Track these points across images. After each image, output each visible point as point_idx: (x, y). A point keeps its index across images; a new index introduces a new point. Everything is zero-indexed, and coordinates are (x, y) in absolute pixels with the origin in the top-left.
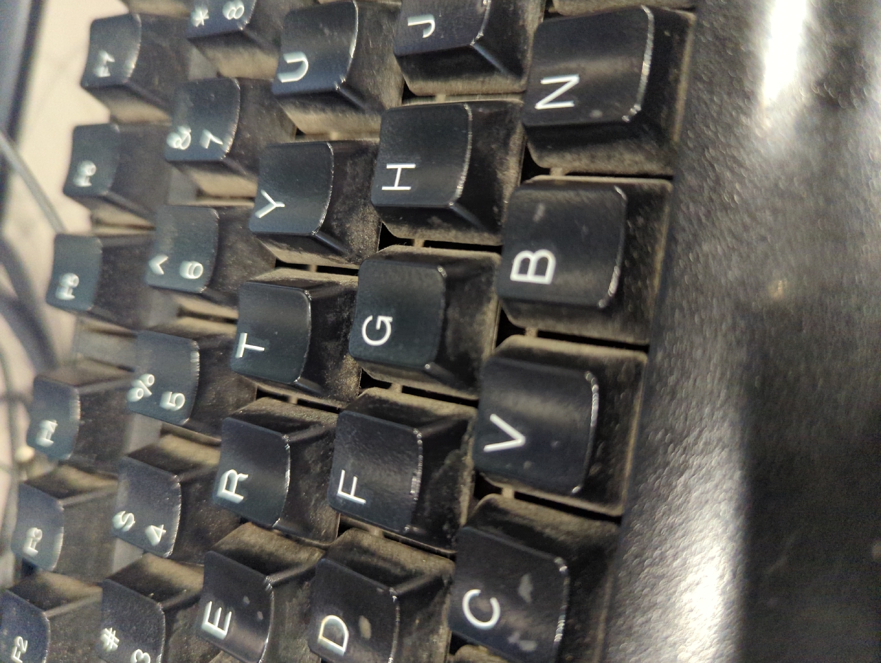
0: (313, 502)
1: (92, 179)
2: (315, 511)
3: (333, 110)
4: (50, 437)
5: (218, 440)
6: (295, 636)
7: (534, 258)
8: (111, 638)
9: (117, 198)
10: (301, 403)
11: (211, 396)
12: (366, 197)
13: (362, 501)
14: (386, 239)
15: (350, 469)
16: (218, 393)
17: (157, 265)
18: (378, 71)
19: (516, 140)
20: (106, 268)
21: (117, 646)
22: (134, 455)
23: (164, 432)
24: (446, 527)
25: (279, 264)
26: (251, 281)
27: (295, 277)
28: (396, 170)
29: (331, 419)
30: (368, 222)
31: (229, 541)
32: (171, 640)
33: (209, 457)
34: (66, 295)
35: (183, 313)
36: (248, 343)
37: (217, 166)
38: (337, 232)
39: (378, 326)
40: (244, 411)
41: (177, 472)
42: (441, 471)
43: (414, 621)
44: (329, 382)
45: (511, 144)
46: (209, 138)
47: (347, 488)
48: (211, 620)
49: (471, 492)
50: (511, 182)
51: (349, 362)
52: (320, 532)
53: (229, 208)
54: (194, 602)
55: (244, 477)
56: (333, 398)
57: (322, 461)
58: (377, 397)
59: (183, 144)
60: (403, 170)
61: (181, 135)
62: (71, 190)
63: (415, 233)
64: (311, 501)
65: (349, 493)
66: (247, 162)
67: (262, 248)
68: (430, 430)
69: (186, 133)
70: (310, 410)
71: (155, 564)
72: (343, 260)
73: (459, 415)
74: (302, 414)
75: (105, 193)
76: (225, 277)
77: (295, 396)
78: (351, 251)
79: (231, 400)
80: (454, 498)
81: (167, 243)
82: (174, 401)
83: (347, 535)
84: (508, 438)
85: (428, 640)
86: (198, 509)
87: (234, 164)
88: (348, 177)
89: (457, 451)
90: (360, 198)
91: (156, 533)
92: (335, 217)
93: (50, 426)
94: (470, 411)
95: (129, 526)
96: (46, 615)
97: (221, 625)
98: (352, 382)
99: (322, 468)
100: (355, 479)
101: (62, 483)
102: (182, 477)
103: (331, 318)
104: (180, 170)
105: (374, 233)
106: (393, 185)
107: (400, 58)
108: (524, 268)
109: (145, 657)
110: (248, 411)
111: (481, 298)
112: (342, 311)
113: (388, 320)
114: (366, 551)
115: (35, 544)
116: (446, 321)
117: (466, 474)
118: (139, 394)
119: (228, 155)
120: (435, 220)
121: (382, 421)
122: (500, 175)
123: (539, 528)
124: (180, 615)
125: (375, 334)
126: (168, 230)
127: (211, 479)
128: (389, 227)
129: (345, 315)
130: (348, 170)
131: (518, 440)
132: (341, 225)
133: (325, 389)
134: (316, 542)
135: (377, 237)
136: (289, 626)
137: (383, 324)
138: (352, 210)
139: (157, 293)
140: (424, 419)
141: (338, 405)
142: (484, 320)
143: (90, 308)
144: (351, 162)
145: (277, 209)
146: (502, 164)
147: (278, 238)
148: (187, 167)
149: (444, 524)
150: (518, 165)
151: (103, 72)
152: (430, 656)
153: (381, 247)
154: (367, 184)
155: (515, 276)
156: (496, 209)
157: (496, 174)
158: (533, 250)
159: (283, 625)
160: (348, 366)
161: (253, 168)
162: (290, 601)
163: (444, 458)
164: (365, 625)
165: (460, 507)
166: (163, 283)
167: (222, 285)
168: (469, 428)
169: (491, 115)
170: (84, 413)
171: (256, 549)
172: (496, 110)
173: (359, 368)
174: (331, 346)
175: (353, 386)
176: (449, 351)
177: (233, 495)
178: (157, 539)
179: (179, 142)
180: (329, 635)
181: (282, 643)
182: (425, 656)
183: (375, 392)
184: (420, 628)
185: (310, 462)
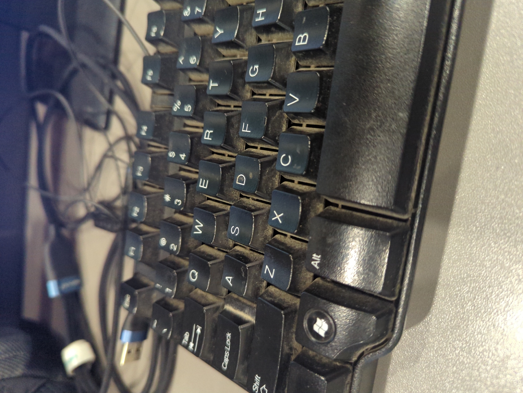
0: (235, 138)
1: (156, 33)
4: (145, 132)
7: (302, 36)
8: (168, 197)
11: (200, 106)
12: (251, 25)
13: (250, 132)
14: (259, 40)
15: (246, 122)
16: (202, 106)
17: (181, 60)
21: (169, 200)
23: (185, 126)
28: (260, 13)
30: (253, 35)
31: (208, 158)
32: (188, 195)
33: (200, 130)
34: (149, 78)
36: (213, 84)
37: (200, 20)
38: (241, 39)
41: (189, 134)
42: (275, 118)
43: (266, 171)
44: (240, 94)
46: (198, 10)
47: (245, 129)
48: (202, 185)
49: (286, 126)
51: (247, 87)
52: (238, 150)
54: (195, 181)
55: (212, 131)
56: (241, 102)
57: (238, 123)
59: (188, 13)
60: (262, 12)
61: (187, 10)
62: (148, 39)
66: (210, 18)
67: (217, 51)
69: (189, 9)
75: (161, 38)
76: (205, 62)
78: (247, 46)
80: (280, 126)
81: (184, 51)
82: (188, 108)
83: (247, 150)
84: (294, 100)
85: (272, 179)
86: (196, 148)
87: (206, 19)
88: (245, 18)
89: (281, 111)
91: (182, 157)
92: (240, 33)
93: (145, 128)
95: (174, 156)
96: (145, 197)
97: (205, 186)
98: (248, 95)
100: (247, 125)
102: (191, 135)
103: (240, 70)
104: (188, 25)
105: (255, 40)
106: (259, 18)
108: (299, 40)
109: (179, 201)
111: (288, 56)
113: (257, 66)
114: (252, 152)
115: (141, 172)
117: (284, 120)
118: (176, 109)
119: (203, 15)
120: (273, 29)
124: (191, 186)
125: (253, 72)
127: (201, 136)
128: (259, 36)
130: (245, 15)
132: (243, 36)
136: (227, 182)
137: (256, 69)
138: (246, 31)
142: (290, 63)
143: (157, 82)
144: (245, 12)
145: (221, 34)
146: (295, 6)
148: (190, 23)
150: (302, 6)
152: (272, 185)
153: (258, 43)
154: (251, 20)
155: (297, 44)
157: (293, 10)
158: (303, 34)
159: (225, 182)
160: (247, 89)
161: (213, 20)
162: (227, 173)
163: (276, 112)
164: (251, 175)
166: (183, 67)
167: (204, 64)
170: (156, 122)
171: (218, 159)
173: (251, 90)
174: (240, 81)
175: (249, 96)
176: (277, 74)
177: (208, 138)
178: (183, 159)
179: (187, 13)
180: (240, 181)
181: (225, 189)
182: (271, 184)
183: (255, 97)
184: (268, 174)
185: (234, 123)
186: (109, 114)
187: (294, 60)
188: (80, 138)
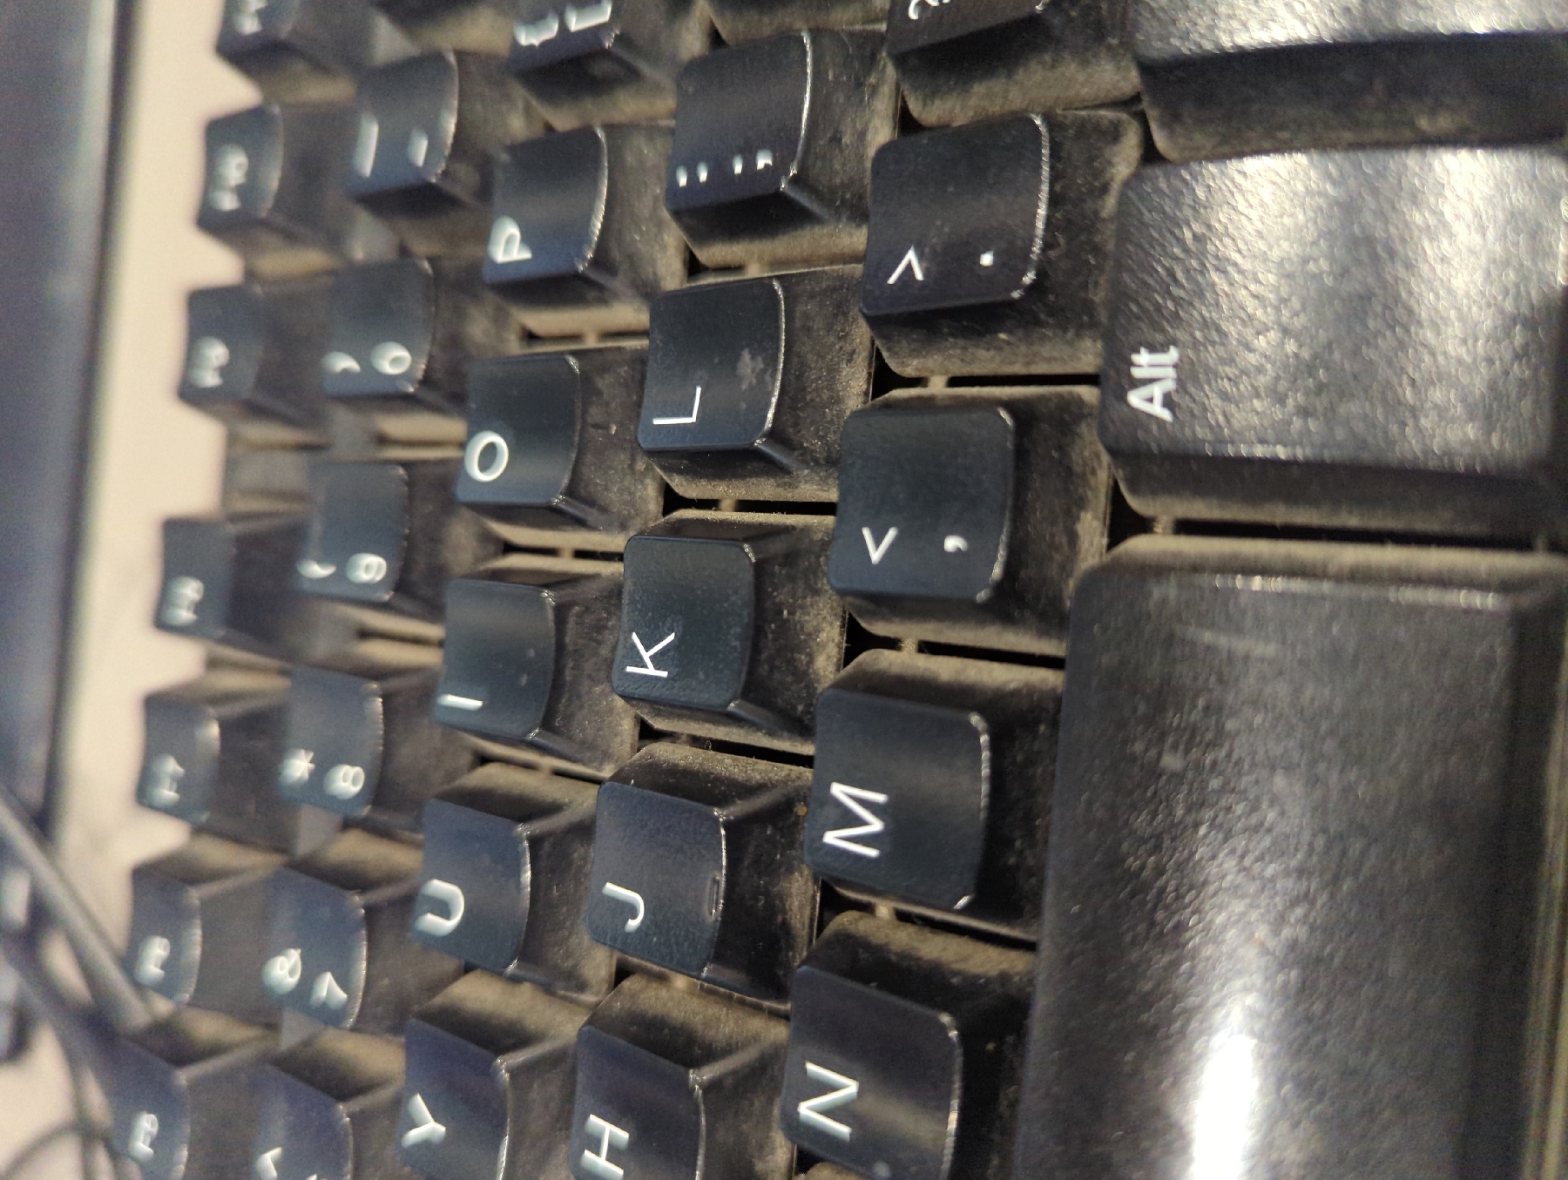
28: (602, 1131)
60: (612, 1136)
61: (288, 962)
88: (535, 1106)
106: (598, 1157)
119: (357, 1016)
122: (759, 1166)
130: (535, 1095)
138: (547, 1152)
144: (539, 1081)
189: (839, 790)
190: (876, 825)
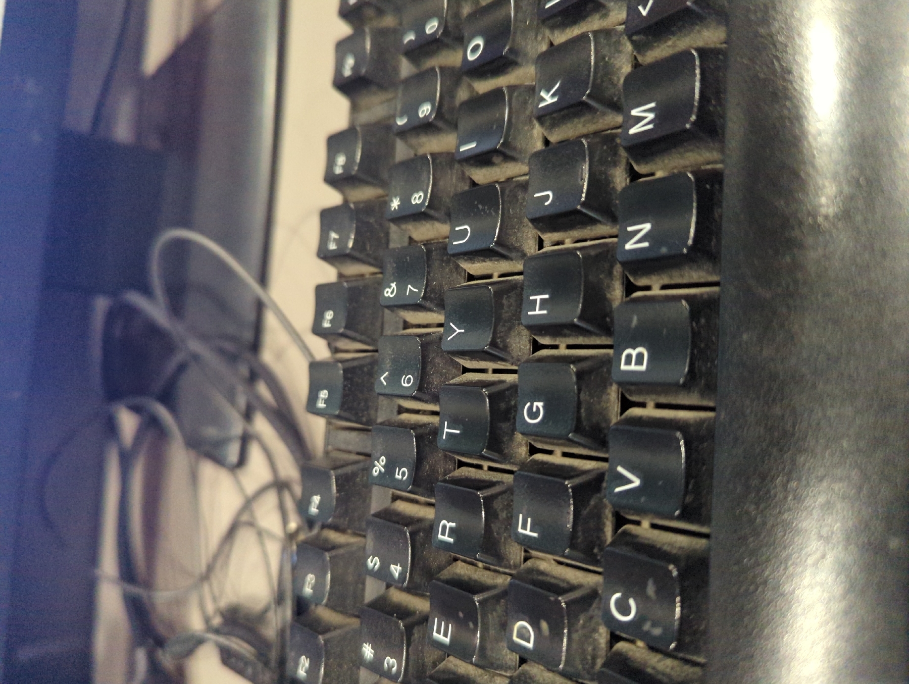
0: (503, 540)
1: (331, 321)
2: (505, 546)
3: (491, 260)
4: (316, 507)
5: (433, 501)
6: (497, 640)
7: (634, 353)
8: (368, 650)
9: (349, 333)
10: (491, 469)
11: (426, 469)
12: (519, 319)
13: (535, 535)
14: (537, 347)
15: (525, 513)
16: (430, 467)
17: (382, 379)
18: (518, 229)
19: (618, 269)
20: (345, 383)
21: (372, 656)
22: (377, 515)
23: (395, 498)
24: (596, 550)
25: (465, 370)
26: (446, 385)
27: (476, 379)
28: (536, 300)
29: (508, 478)
30: (522, 336)
31: (446, 574)
32: (411, 647)
33: (428, 513)
34: (321, 405)
35: (401, 410)
36: (448, 428)
37: (417, 307)
38: (501, 346)
39: (534, 409)
40: (449, 477)
41: (407, 525)
42: (588, 509)
43: (579, 621)
44: (506, 451)
45: (615, 273)
46: (411, 288)
47: (524, 527)
48: (438, 632)
49: (613, 525)
50: (618, 299)
51: (519, 437)
52: (509, 563)
53: (428, 334)
54: (425, 620)
55: (453, 525)
56: (510, 463)
57: (507, 509)
58: (540, 461)
59: (392, 293)
60: (541, 300)
61: (391, 287)
62: (317, 330)
63: (556, 340)
64: (501, 539)
65: (526, 530)
66: (436, 302)
67: (452, 360)
68: (577, 481)
69: (394, 285)
70: (495, 473)
71: (395, 596)
72: (507, 364)
73: (598, 469)
74: (490, 476)
75: (341, 330)
76: (429, 383)
77: (486, 464)
78: (513, 358)
79: (441, 470)
80: (600, 529)
81: (388, 364)
82: (402, 474)
83: (529, 563)
84: (630, 482)
85: (591, 637)
86: (422, 552)
87: (428, 304)
88: (505, 307)
89: (598, 495)
90: (515, 320)
91: (396, 570)
92: (499, 335)
93: (316, 499)
94: (605, 465)
95: (377, 567)
96: (321, 639)
97: (445, 635)
98: (523, 451)
99: (507, 514)
100: (529, 520)
101: (326, 540)
102: (410, 528)
103: (503, 406)
104: (392, 311)
105: (528, 343)
106: (535, 310)
107: (534, 221)
108: (628, 361)
109: (393, 662)
110: (452, 477)
111: (604, 384)
112: (510, 401)
113: (540, 405)
114: (542, 573)
115: (310, 586)
116: (579, 403)
117: (607, 511)
118: (376, 472)
119: (422, 298)
120: (566, 331)
121: (545, 477)
122: (608, 296)
123: (658, 546)
124: (415, 630)
125: (534, 415)
126: (387, 353)
127: (430, 528)
128: (537, 338)
129: (513, 403)
130: (505, 302)
131: (637, 482)
132: (503, 341)
133: (505, 458)
134: (507, 571)
135: (530, 345)
136: (492, 632)
137: (538, 408)
138: (510, 329)
139: (381, 398)
140: (572, 474)
141: (515, 469)
142: (609, 399)
143: (337, 413)
144: (506, 296)
145: (459, 333)
146: (609, 287)
147: (463, 354)
148: (395, 308)
149: (593, 548)
150: (621, 286)
151: (332, 246)
152: (594, 649)
153: (533, 353)
154: (519, 310)
155: (623, 367)
156: (608, 319)
158: (634, 348)
159: (488, 632)
160: (518, 440)
161: (441, 305)
162: (492, 614)
163: (589, 501)
164: (544, 625)
165: (605, 536)
166: (387, 391)
167: (427, 388)
168: (606, 478)
169: (597, 256)
170: (338, 488)
171: (466, 578)
172: (600, 250)
173: (527, 441)
174: (505, 426)
175: (524, 453)
176: (585, 423)
177: (447, 538)
178: (397, 575)
179: (390, 292)
180: (520, 636)
181: (489, 646)
182: (590, 649)
183: (539, 457)
184: (584, 627)
185: (498, 510)
186: (246, 440)
187: (617, 390)
188: (194, 478)
189: (635, 112)
190: (651, 116)
